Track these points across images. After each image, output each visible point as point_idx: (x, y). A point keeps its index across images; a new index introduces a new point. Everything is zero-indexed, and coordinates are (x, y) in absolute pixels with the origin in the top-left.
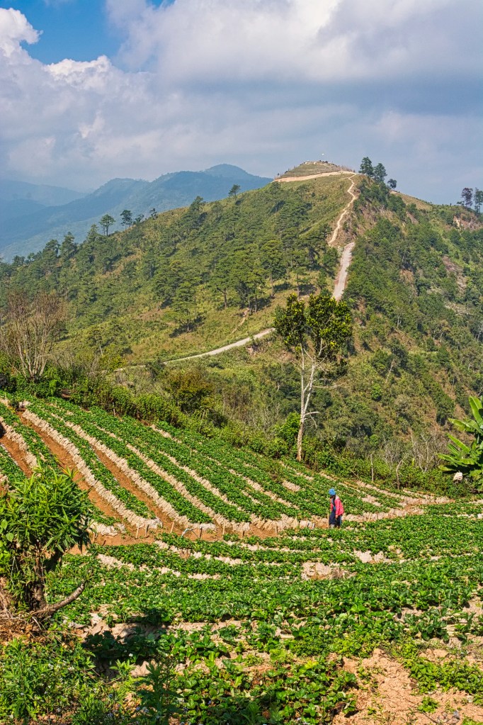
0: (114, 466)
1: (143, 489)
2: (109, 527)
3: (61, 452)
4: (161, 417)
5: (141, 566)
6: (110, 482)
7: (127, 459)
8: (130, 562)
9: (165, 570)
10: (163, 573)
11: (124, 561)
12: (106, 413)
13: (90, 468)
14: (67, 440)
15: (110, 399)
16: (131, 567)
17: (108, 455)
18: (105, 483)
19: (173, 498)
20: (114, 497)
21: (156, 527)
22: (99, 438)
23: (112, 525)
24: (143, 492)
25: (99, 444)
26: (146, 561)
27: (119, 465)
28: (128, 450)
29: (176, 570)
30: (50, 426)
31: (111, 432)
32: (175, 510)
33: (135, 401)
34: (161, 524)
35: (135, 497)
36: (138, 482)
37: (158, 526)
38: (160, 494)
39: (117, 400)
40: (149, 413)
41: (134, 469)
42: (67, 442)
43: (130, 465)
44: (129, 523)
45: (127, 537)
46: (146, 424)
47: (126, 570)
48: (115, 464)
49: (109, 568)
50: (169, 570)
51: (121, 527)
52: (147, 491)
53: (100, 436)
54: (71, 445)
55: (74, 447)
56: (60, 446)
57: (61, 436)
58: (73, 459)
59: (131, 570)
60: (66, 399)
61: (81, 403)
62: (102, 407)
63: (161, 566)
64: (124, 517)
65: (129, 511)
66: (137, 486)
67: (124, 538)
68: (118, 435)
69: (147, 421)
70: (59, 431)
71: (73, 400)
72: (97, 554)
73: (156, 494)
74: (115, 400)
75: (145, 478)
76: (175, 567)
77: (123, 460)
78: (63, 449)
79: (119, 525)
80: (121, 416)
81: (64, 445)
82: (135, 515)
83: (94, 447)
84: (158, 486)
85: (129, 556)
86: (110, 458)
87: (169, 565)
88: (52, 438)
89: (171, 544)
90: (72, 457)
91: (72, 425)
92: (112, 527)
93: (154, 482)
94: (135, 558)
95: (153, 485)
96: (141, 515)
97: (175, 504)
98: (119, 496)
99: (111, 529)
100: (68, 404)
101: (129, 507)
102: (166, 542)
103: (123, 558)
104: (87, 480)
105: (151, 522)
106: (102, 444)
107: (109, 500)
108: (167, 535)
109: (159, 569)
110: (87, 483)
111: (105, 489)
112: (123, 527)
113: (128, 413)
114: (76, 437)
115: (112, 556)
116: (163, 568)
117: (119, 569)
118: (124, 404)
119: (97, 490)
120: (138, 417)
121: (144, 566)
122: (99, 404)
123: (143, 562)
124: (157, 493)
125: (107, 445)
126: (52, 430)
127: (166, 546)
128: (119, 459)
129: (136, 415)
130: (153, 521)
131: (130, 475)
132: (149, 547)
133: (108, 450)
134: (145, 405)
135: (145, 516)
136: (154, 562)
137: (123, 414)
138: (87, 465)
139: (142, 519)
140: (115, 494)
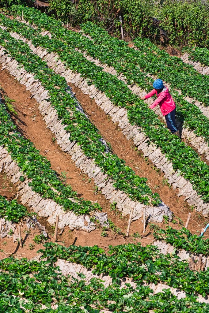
0: (107, 121)
1: (151, 157)
2: (81, 218)
3: (22, 96)
4: (200, 40)
5: (124, 280)
6: (93, 146)
7: (128, 109)
8: (106, 274)
9: (159, 288)
10: (156, 292)
11: (98, 271)
12: (107, 34)
13: (65, 123)
14: (32, 77)
15: (115, 10)
16: (107, 281)
17: (98, 102)
18: (86, 146)
19: (195, 173)
20: (98, 170)
21: (160, 220)
22: (86, 74)
23: (87, 213)
24: (150, 163)
25: (86, 84)
26: (132, 272)
27: (115, 118)
28: (130, 95)
29: (179, 289)
30: (6, 53)
31: (110, 66)
32: (198, 193)
33: (156, 14)
34: (170, 214)
35: (130, 171)
36: (143, 147)
37: (164, 217)
38: (176, 168)
39: (127, 12)
40: (181, 33)
41: (138, 125)
42: (32, 80)
43: (132, 119)
44: (120, 213)
45: (111, 234)
46: (174, 53)
47: (97, 286)
48: (109, 118)
49: (70, 281)
50: (168, 287)
51: (102, 217)
52: (156, 161)
53: (88, 71)
54: (37, 84)
55: (42, 88)
56: (21, 86)
57: (23, 70)
58: (40, 108)
59: (106, 286)
60: (43, 9)
61: (66, 18)
62: (102, 23)
63: (156, 282)
64: (112, 201)
65: (120, 192)
66: (141, 153)
67: (106, 236)
68: (120, 71)
69: (175, 48)
70: (19, 62)
71: (54, 12)
72: (55, 260)
73: (169, 168)
74: (124, 11)
75: (154, 141)
76: (178, 284)
77: (122, 111)
78: (25, 91)
79: (98, 214)
80: (132, 39)
81: (27, 84)
82: (128, 199)
83: (77, 89)
84: (174, 153)
85: (106, 264)
86: (102, 107)
87: (169, 279)
88: (8, 73)
89: (180, 247)
90: (38, 104)
91: (45, 52)
92: (87, 217)
93: (167, 147)
94: (114, 268)
95: (165, 152)
96: (138, 199)
97: (197, 184)
98: (106, 169)
99: (85, 221)
100: (44, 18)
101: (120, 187)
102: (172, 244)
103: (95, 266)
104: (59, 142)
105: (153, 211)
106: (90, 84)
107: (90, 175)
108: (174, 233)
109: (152, 286)
110: (58, 147)
111: (85, 157)
112: (105, 218)
113: (144, 34)
114: (46, 72)
115: (78, 263)
116: (159, 285)
117: (87, 284)
118: (137, 19)
119: (73, 158)
120: (162, 40)
121: (129, 281)
122: (96, 19)
123: (126, 273)
124: (171, 164)
125: (99, 87)
126: (9, 59)
127: (172, 250)
128: (115, 109)
129: (158, 38)
130: (157, 210)
131: (131, 134)
132: (143, 250)
133: (100, 95)
134: (173, 20)
135: (144, 202)
136: (144, 274)
137: (137, 35)
138: (60, 118)
139: (139, 206)
140: (99, 165)
